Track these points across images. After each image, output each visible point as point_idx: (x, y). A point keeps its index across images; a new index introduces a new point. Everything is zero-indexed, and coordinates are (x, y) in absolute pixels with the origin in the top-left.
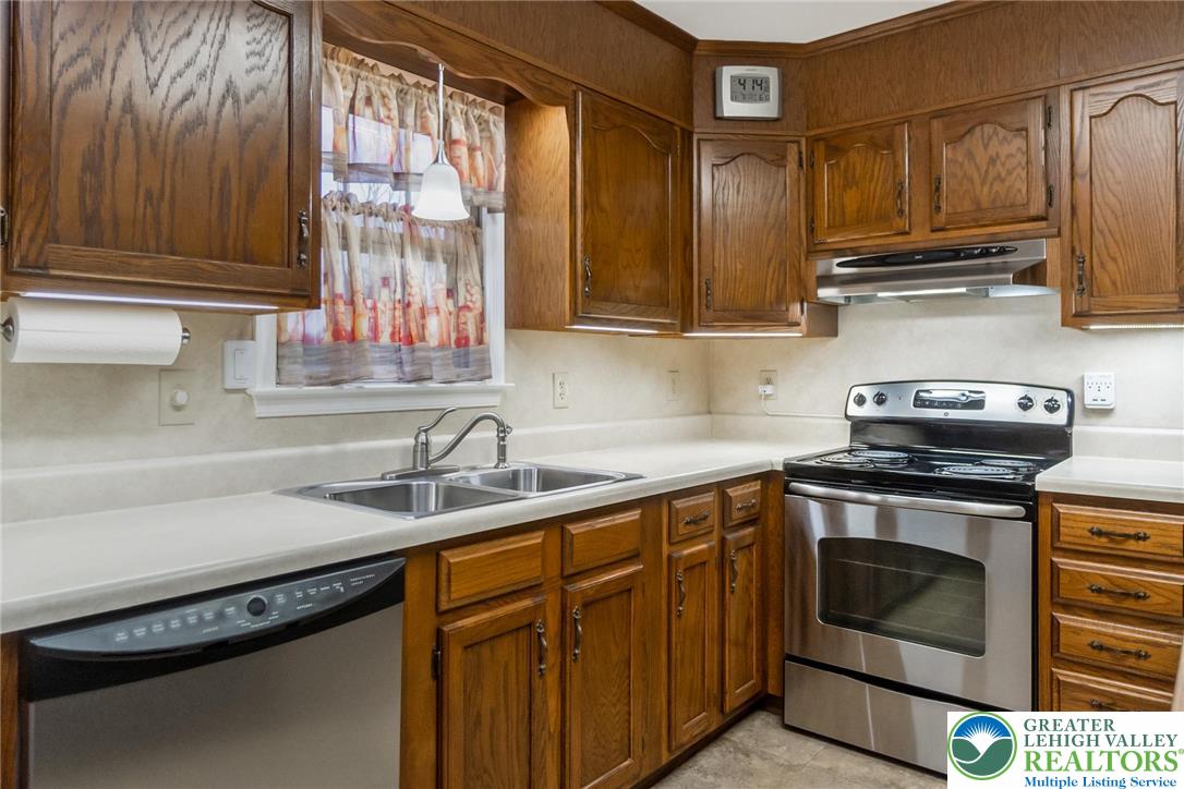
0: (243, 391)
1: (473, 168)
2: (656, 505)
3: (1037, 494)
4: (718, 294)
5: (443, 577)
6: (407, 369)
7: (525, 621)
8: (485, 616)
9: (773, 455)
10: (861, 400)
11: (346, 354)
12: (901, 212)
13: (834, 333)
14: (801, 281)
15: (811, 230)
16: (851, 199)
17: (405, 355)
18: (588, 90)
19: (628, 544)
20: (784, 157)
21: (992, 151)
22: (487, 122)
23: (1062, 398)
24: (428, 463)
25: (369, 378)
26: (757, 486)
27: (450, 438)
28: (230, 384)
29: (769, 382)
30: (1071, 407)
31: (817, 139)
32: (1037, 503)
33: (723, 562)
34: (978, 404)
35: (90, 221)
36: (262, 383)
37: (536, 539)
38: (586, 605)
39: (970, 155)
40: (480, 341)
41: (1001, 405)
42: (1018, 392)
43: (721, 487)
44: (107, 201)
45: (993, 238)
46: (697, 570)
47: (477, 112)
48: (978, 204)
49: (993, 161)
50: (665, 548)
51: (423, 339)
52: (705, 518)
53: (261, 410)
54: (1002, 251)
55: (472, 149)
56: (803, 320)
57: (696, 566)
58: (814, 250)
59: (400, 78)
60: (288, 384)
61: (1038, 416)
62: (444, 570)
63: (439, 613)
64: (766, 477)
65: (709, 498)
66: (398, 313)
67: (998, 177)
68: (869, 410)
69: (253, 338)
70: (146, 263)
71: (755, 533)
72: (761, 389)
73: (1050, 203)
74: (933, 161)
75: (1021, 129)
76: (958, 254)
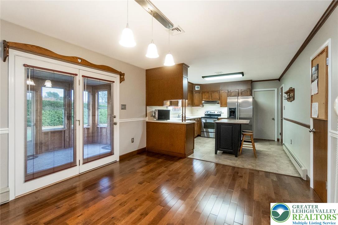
3: (218, 118)
4: (195, 104)
12: (209, 98)
13: (204, 107)
14: (201, 103)
15: (202, 99)
16: (205, 97)
20: (200, 93)
31: (203, 92)
34: (214, 113)
39: (214, 94)
41: (216, 113)
45: (216, 100)
48: (215, 98)
49: (216, 95)
54: (216, 102)
61: (219, 113)
64: (200, 118)
68: (206, 113)
71: (199, 122)
72: (197, 112)
73: (219, 98)
74: (211, 95)
75: (218, 93)
76: (213, 101)
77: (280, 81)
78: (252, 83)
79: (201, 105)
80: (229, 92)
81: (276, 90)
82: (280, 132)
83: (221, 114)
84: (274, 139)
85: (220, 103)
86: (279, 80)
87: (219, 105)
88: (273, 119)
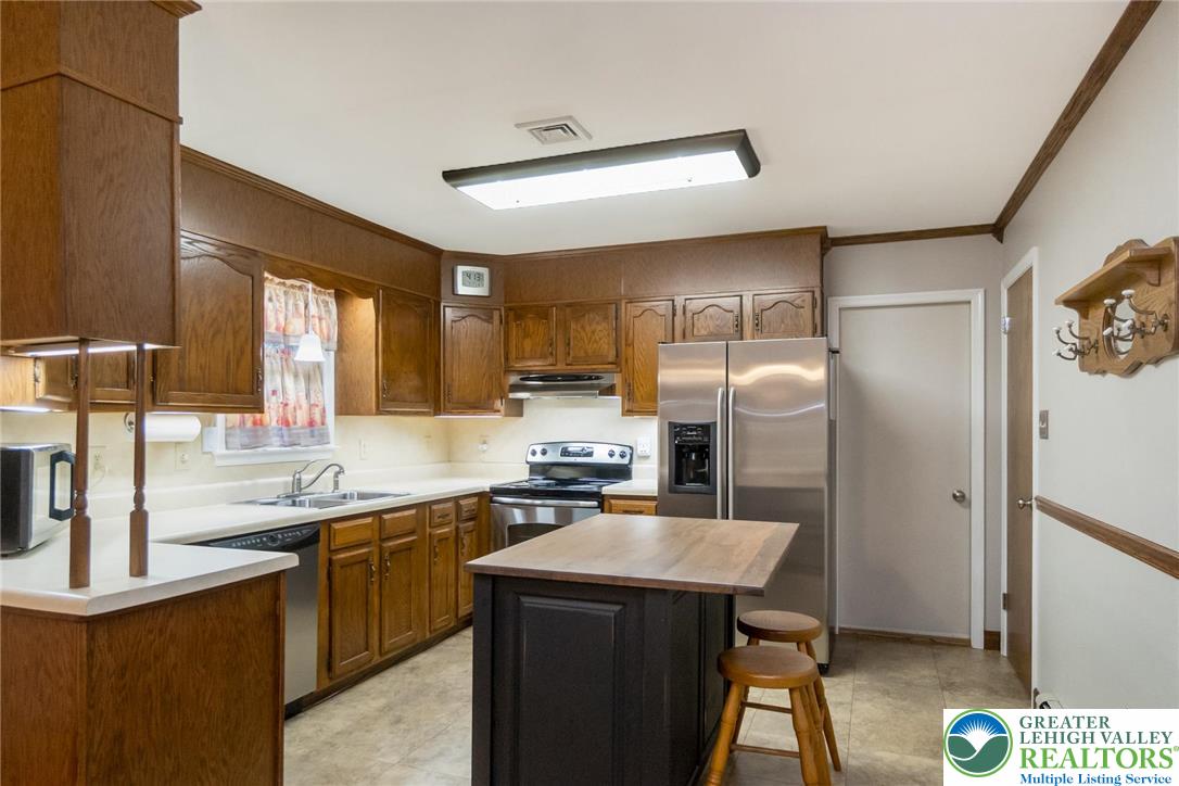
0: (210, 453)
1: (321, 330)
2: (423, 507)
3: (603, 496)
4: (455, 395)
5: (332, 535)
6: (286, 439)
7: (365, 558)
8: (348, 554)
9: (485, 484)
10: (534, 453)
11: (260, 433)
12: (551, 354)
13: (521, 415)
14: (501, 386)
15: (507, 359)
16: (528, 344)
17: (285, 432)
18: (385, 289)
19: (409, 527)
20: (492, 318)
21: (593, 327)
22: (327, 302)
23: (628, 451)
24: (301, 489)
25: (271, 445)
26: (475, 500)
27: (313, 476)
28: (206, 449)
29: (485, 443)
30: (631, 455)
31: (510, 309)
32: (603, 500)
33: (458, 539)
34: (590, 454)
35: (181, 380)
36: (220, 449)
37: (369, 520)
38: (391, 553)
39: (583, 328)
40: (323, 424)
41: (601, 456)
42: (607, 448)
43: (456, 499)
44: (187, 371)
45: (594, 370)
46: (444, 542)
47: (323, 297)
48: (586, 352)
49: (593, 332)
50: (428, 529)
51: (295, 423)
52: (447, 515)
53: (219, 463)
54: (597, 378)
55: (320, 319)
56: (502, 408)
57: (443, 539)
58: (508, 371)
59: (284, 284)
60: (233, 449)
61: (616, 460)
62: (332, 532)
63: (331, 551)
64: (481, 495)
65: (450, 505)
66: (281, 410)
67: (596, 341)
68: (539, 458)
69: (215, 425)
70: (201, 397)
71: (474, 525)
72: (480, 446)
73: (617, 356)
74: (566, 329)
75: (606, 318)
76: (578, 378)
77: (1000, 240)
78: (824, 250)
79: (498, 404)
80: (679, 312)
81: (978, 298)
82: (1004, 590)
83: (635, 467)
84: (966, 637)
85: (619, 388)
86: (997, 229)
87: (617, 399)
88: (961, 499)
